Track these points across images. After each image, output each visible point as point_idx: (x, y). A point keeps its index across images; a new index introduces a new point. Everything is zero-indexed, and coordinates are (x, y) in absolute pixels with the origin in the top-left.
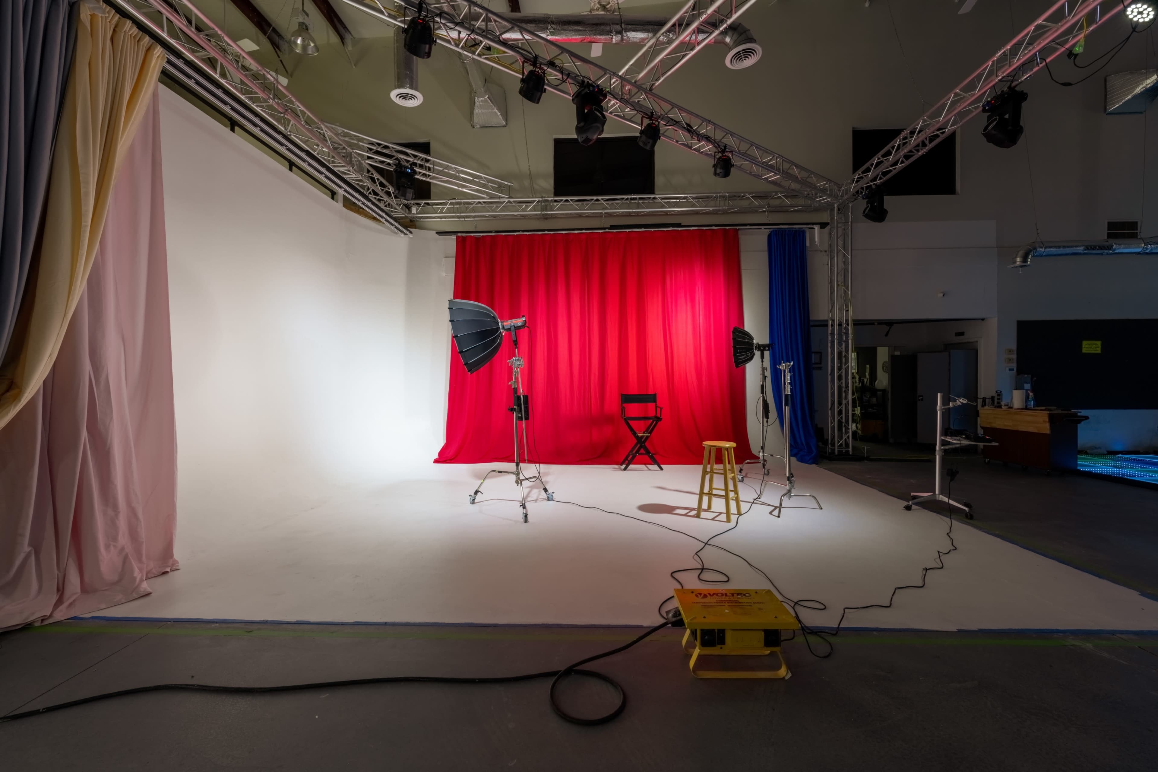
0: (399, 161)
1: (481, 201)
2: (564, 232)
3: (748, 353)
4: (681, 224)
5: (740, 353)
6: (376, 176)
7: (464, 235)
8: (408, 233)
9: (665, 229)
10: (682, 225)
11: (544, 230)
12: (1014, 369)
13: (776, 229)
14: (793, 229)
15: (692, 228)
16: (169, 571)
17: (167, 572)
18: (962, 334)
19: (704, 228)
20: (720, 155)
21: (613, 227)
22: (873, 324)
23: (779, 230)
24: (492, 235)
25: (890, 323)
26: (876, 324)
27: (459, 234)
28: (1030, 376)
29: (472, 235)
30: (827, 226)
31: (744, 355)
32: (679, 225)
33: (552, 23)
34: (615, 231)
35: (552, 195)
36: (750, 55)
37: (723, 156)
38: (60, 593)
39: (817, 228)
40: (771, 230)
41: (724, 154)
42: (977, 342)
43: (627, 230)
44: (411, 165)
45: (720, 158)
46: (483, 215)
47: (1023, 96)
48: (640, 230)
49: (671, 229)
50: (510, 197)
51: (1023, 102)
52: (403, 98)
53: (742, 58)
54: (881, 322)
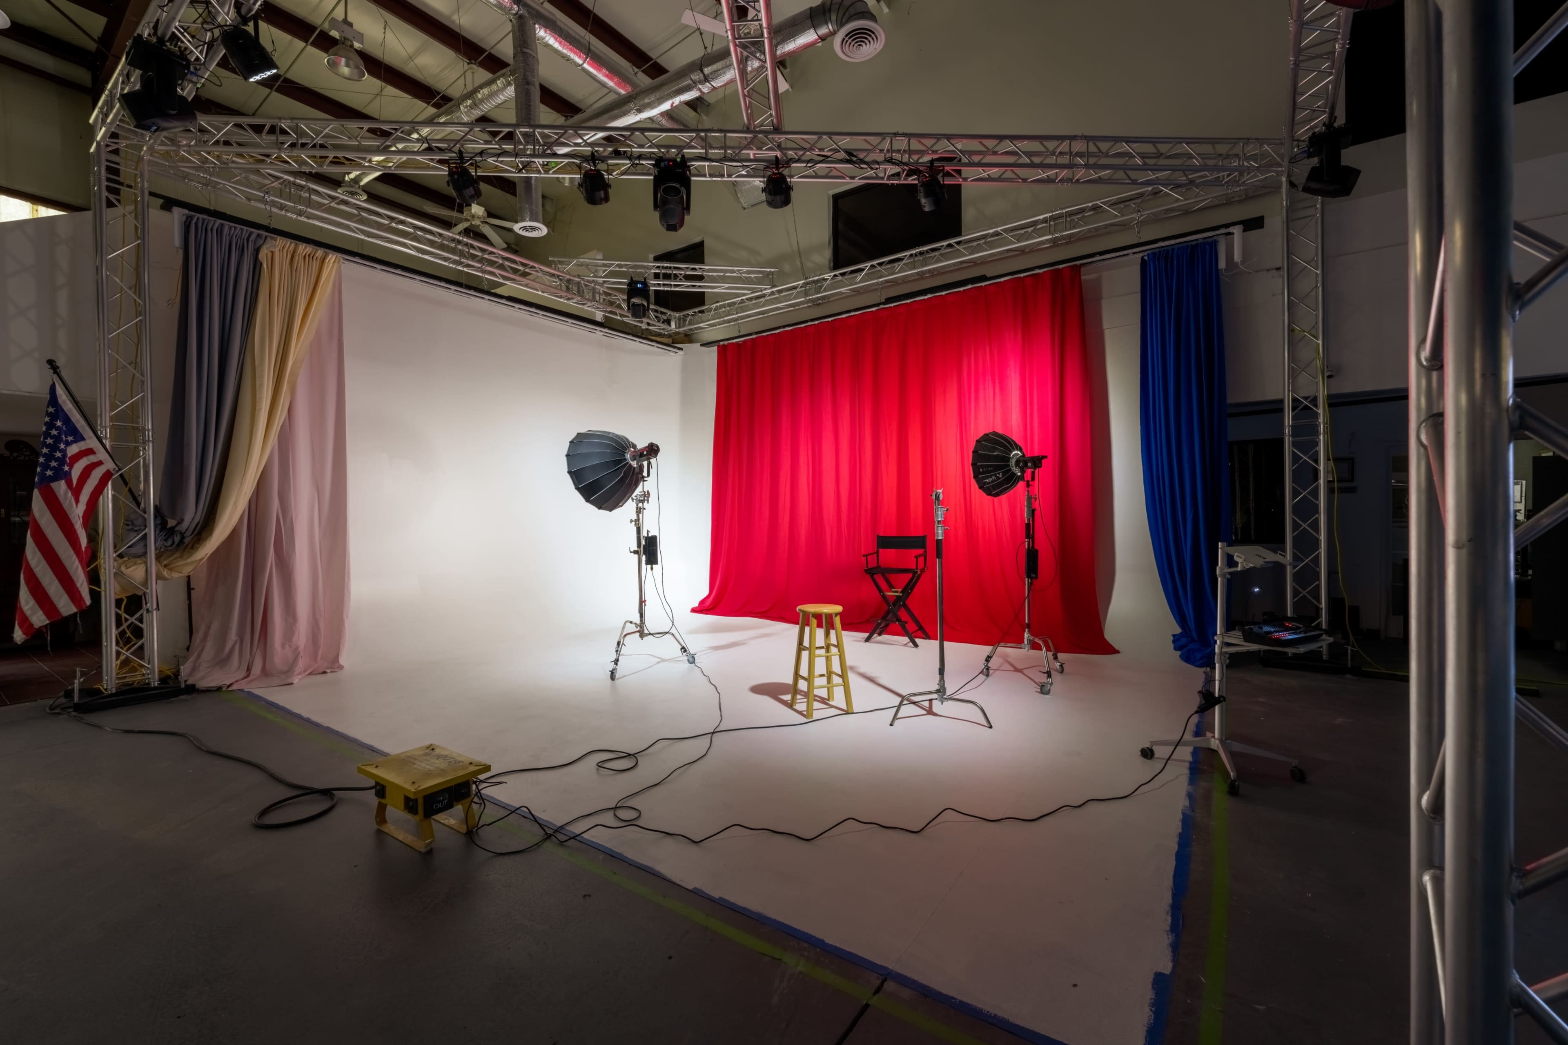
1: (744, 298)
2: (830, 319)
3: (999, 474)
4: (986, 276)
5: (983, 473)
7: (726, 343)
8: (676, 350)
9: (962, 289)
10: (988, 277)
11: (806, 321)
13: (1153, 251)
14: (1189, 244)
15: (1002, 280)
19: (1022, 275)
21: (889, 300)
23: (1162, 251)
24: (753, 338)
27: (721, 343)
29: (734, 341)
30: (1263, 223)
31: (991, 476)
32: (984, 278)
34: (892, 305)
35: (828, 271)
38: (248, 672)
39: (1237, 230)
40: (1146, 253)
43: (908, 301)
46: (747, 315)
48: (926, 297)
49: (969, 287)
50: (773, 286)
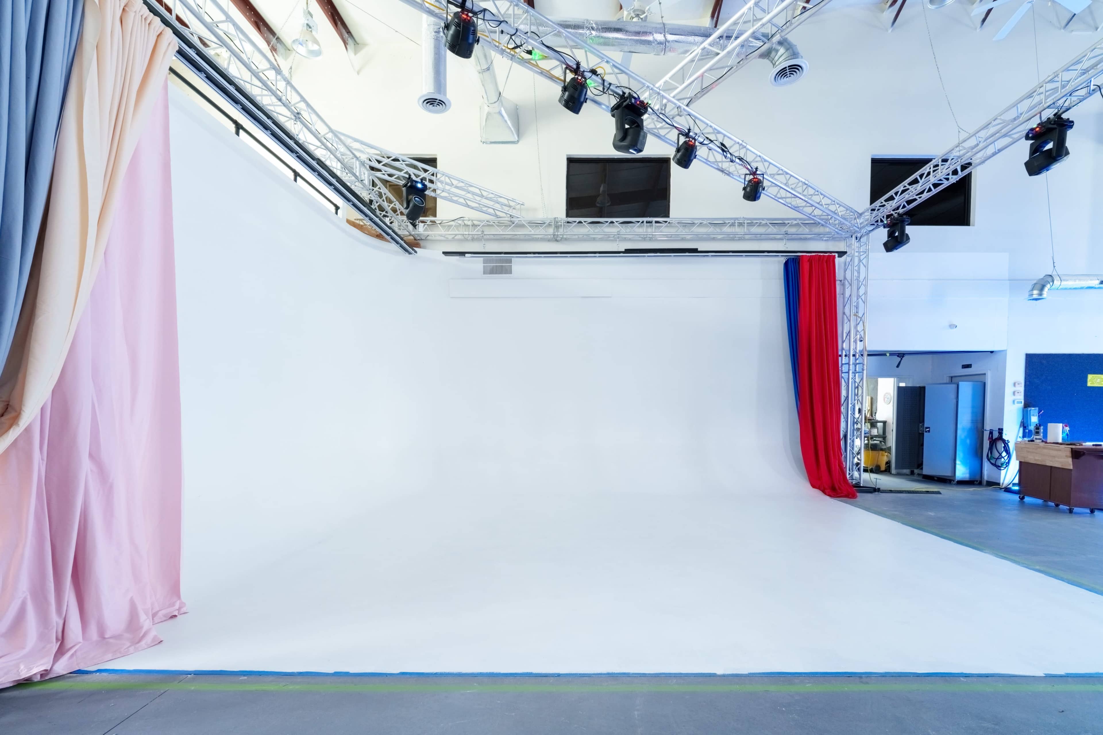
0: (410, 175)
1: (491, 220)
4: (697, 249)
6: (384, 190)
8: (412, 252)
10: (699, 250)
11: (556, 253)
12: (1022, 402)
13: (793, 257)
15: (709, 254)
16: (177, 614)
17: (175, 616)
18: (969, 366)
20: (752, 177)
21: (627, 251)
22: (885, 355)
23: (796, 258)
25: (901, 355)
26: (888, 355)
27: (467, 255)
28: (1037, 408)
29: (481, 256)
30: (844, 255)
33: (592, 29)
35: (564, 216)
36: (795, 72)
37: (754, 178)
38: (59, 643)
40: (789, 257)
41: (755, 176)
42: (985, 374)
44: (422, 180)
45: (750, 181)
47: (1069, 124)
50: (522, 217)
51: (1068, 130)
52: (431, 104)
53: (787, 75)
54: (893, 354)
